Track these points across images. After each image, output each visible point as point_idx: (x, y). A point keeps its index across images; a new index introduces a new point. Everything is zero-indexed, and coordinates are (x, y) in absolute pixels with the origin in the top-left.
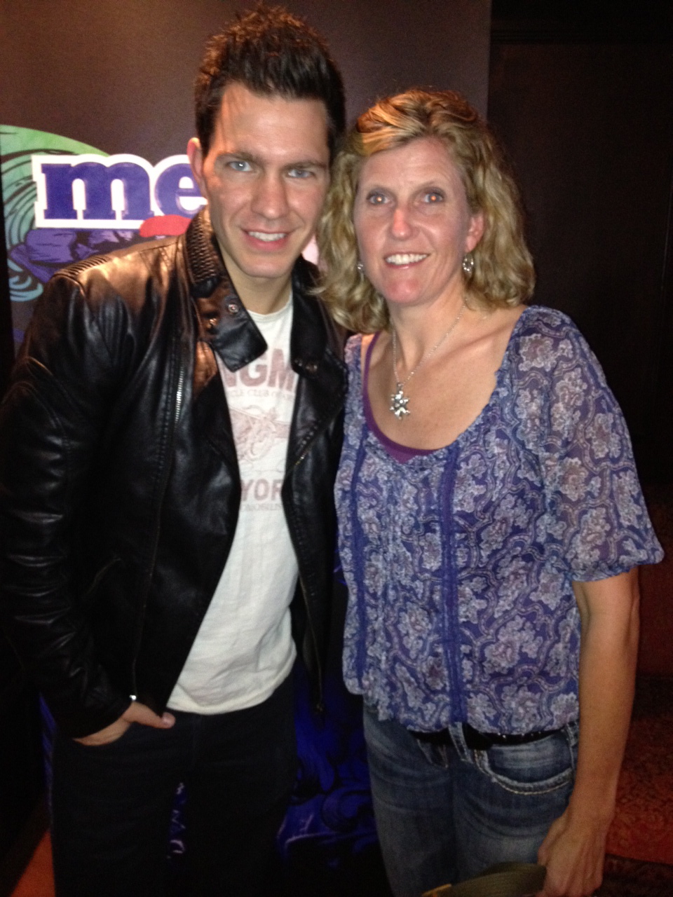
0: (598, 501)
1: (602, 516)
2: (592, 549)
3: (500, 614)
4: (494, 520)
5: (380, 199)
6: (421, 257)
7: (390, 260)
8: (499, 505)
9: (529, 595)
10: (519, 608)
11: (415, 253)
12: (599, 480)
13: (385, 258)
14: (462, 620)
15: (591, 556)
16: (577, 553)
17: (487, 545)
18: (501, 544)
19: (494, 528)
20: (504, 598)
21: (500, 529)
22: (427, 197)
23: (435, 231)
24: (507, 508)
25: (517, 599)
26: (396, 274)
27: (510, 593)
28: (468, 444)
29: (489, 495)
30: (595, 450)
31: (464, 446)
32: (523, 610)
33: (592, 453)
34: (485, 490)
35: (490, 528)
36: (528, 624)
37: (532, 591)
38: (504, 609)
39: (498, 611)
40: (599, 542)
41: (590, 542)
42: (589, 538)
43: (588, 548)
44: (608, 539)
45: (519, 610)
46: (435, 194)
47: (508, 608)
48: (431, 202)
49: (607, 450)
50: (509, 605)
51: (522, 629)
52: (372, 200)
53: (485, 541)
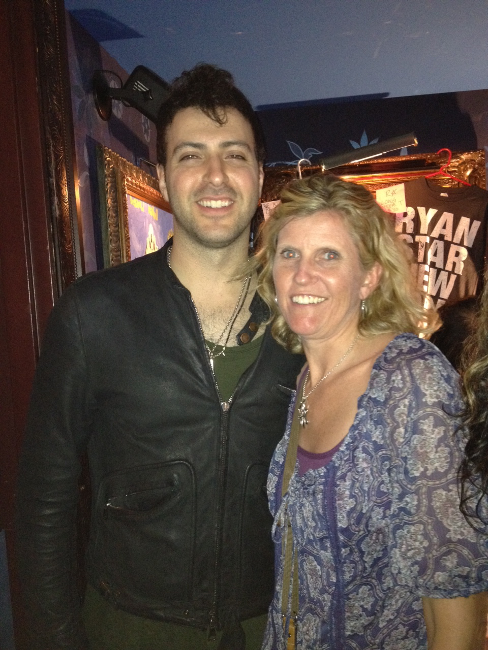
0: (416, 518)
1: (420, 533)
2: (413, 565)
3: (384, 624)
4: (369, 531)
5: (291, 255)
6: (320, 300)
7: (295, 299)
8: (370, 517)
9: (411, 604)
10: (401, 617)
11: (314, 296)
12: (416, 497)
13: (291, 298)
14: (348, 633)
15: (411, 572)
16: (399, 569)
17: (370, 556)
18: (381, 553)
19: (371, 539)
20: (389, 607)
21: (377, 538)
22: (327, 254)
23: (332, 281)
24: (378, 519)
25: (400, 608)
26: (298, 311)
27: (393, 602)
28: (343, 462)
29: (359, 508)
30: (410, 468)
31: (340, 465)
32: (405, 619)
33: (406, 472)
34: (355, 503)
35: (368, 539)
36: (411, 633)
37: (414, 601)
38: (387, 619)
39: (382, 621)
40: (418, 558)
41: (410, 558)
42: (410, 554)
43: (409, 563)
44: (427, 555)
45: (401, 619)
46: (334, 254)
47: (392, 617)
48: (330, 259)
49: (422, 469)
50: (393, 614)
51: (406, 637)
52: (286, 254)
53: (366, 553)
